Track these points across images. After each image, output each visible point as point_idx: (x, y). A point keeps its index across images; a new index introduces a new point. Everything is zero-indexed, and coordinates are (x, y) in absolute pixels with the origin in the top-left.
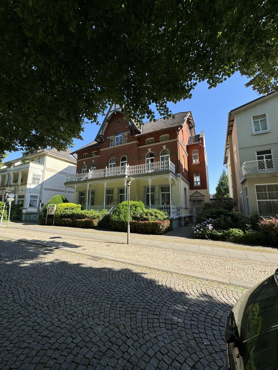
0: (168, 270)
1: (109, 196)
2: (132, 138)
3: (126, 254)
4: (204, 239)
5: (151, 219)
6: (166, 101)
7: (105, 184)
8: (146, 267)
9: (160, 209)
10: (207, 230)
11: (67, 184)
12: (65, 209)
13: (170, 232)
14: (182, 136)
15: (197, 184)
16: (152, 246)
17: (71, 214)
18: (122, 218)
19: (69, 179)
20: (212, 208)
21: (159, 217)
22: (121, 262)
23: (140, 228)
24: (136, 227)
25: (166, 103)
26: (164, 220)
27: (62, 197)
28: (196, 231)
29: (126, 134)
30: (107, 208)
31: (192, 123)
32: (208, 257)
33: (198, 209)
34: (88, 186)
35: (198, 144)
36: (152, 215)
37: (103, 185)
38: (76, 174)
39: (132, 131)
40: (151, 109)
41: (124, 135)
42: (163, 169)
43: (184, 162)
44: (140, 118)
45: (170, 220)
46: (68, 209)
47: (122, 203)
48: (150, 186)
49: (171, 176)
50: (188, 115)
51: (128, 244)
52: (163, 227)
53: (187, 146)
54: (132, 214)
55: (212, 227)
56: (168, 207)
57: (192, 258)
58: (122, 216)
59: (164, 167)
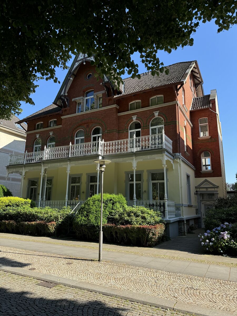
0: (158, 303)
1: (74, 186)
2: (109, 100)
3: (96, 278)
4: (216, 255)
5: (135, 222)
6: (155, 49)
7: (69, 169)
8: (126, 299)
9: (150, 206)
10: (221, 241)
11: (11, 168)
12: (6, 206)
13: (165, 244)
14: (183, 96)
15: (207, 169)
16: (136, 265)
17: (15, 214)
18: (93, 220)
19: (14, 160)
20: (230, 207)
21: (149, 219)
22: (88, 290)
23: (118, 235)
24: (114, 234)
25: (156, 52)
26: (155, 223)
27: (2, 188)
28: (205, 242)
29: (100, 94)
30: (70, 205)
31: (199, 78)
32: (222, 283)
33: (208, 208)
34: (43, 171)
35: (208, 109)
36: (137, 216)
37: (66, 169)
38: (25, 153)
39: (108, 90)
40: (133, 61)
41: (98, 95)
42: (153, 146)
43: (186, 136)
44: (118, 74)
45: (164, 224)
46: (10, 206)
47: (93, 197)
48: (135, 171)
49: (165, 158)
50: (191, 67)
51: (99, 261)
52: (153, 234)
53: (191, 112)
54: (108, 213)
55: (229, 236)
56: (162, 204)
57: (197, 284)
58: (92, 218)
59: (155, 143)
